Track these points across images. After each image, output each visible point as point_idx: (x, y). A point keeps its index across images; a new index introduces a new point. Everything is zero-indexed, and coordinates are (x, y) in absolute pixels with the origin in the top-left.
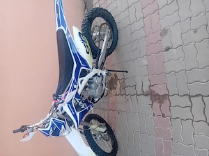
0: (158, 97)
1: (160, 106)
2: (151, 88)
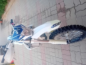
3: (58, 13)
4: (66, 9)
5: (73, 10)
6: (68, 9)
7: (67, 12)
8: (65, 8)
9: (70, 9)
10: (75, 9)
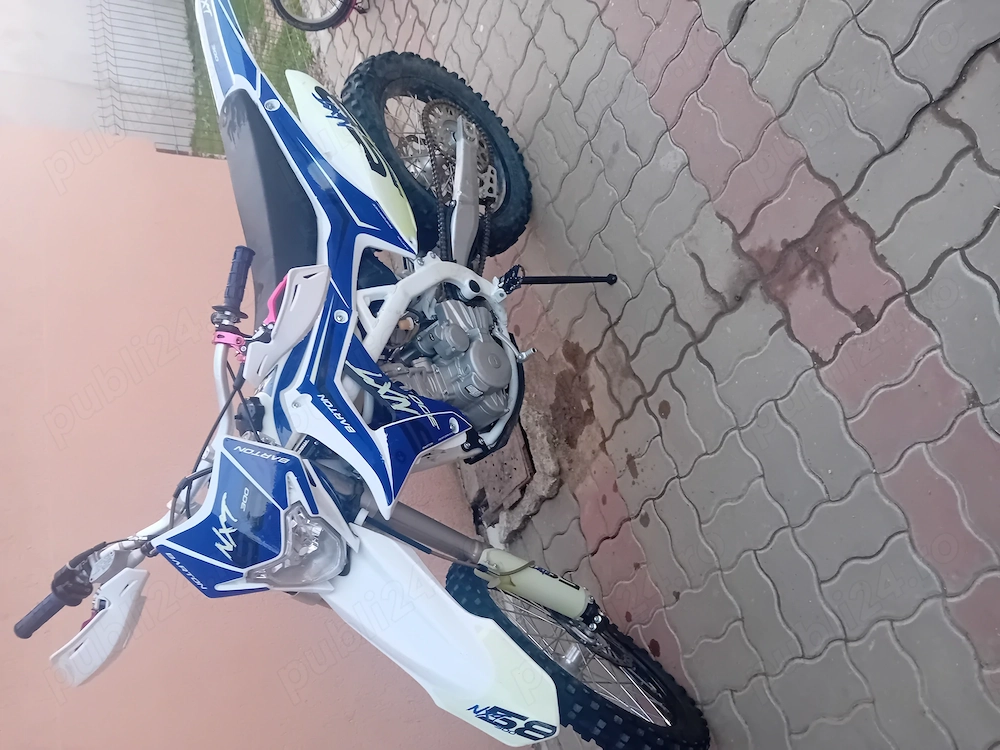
0: (794, 257)
1: (828, 291)
2: (746, 245)
3: (839, 201)
4: (756, 291)
5: (696, 308)
6: (739, 300)
7: (741, 272)
8: (771, 296)
9: (720, 315)
10: (687, 325)
